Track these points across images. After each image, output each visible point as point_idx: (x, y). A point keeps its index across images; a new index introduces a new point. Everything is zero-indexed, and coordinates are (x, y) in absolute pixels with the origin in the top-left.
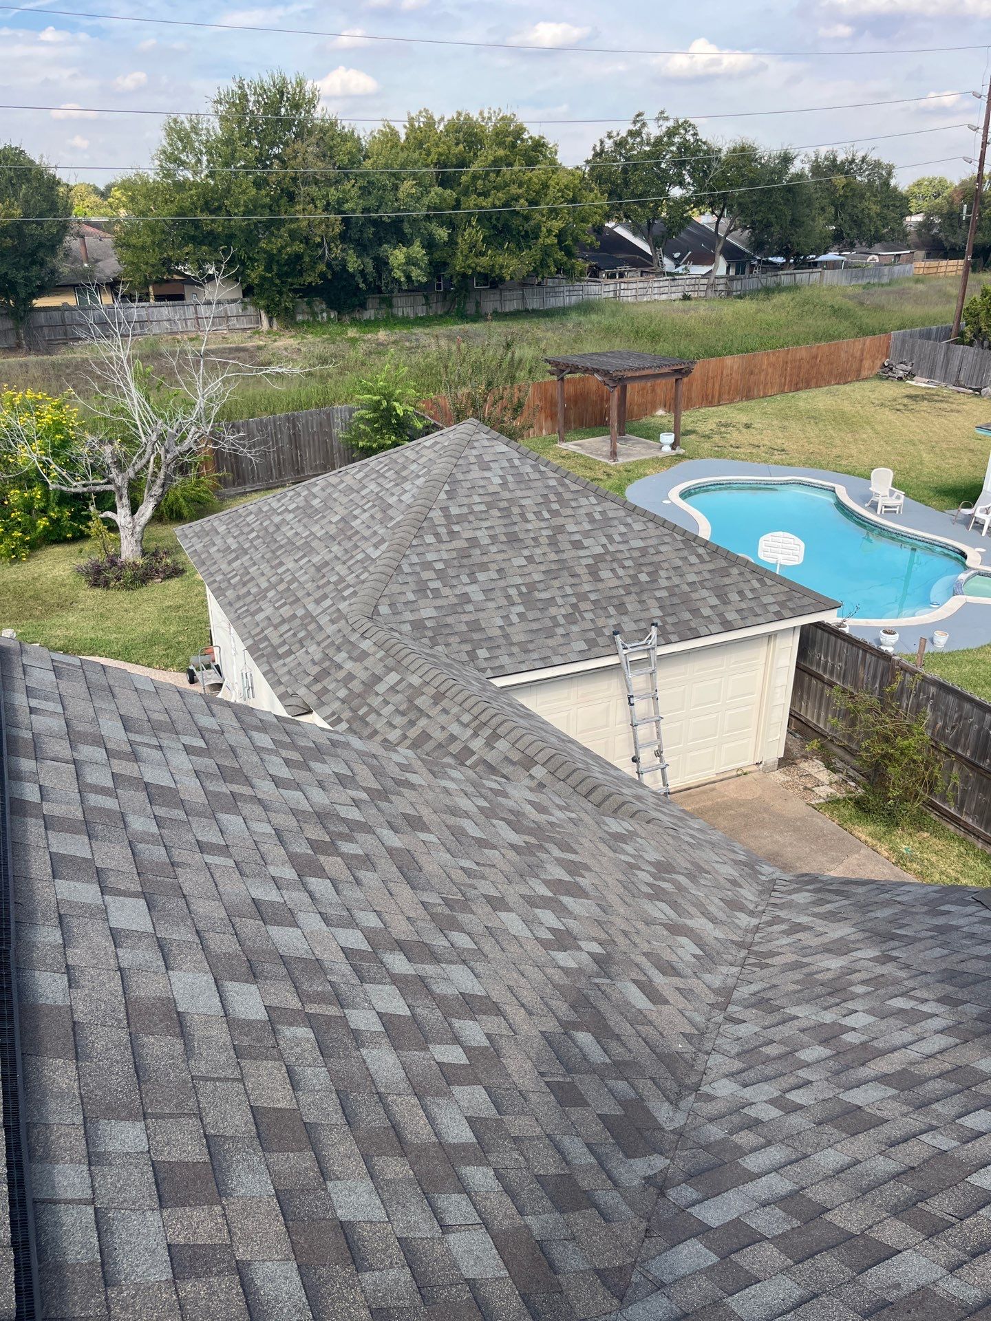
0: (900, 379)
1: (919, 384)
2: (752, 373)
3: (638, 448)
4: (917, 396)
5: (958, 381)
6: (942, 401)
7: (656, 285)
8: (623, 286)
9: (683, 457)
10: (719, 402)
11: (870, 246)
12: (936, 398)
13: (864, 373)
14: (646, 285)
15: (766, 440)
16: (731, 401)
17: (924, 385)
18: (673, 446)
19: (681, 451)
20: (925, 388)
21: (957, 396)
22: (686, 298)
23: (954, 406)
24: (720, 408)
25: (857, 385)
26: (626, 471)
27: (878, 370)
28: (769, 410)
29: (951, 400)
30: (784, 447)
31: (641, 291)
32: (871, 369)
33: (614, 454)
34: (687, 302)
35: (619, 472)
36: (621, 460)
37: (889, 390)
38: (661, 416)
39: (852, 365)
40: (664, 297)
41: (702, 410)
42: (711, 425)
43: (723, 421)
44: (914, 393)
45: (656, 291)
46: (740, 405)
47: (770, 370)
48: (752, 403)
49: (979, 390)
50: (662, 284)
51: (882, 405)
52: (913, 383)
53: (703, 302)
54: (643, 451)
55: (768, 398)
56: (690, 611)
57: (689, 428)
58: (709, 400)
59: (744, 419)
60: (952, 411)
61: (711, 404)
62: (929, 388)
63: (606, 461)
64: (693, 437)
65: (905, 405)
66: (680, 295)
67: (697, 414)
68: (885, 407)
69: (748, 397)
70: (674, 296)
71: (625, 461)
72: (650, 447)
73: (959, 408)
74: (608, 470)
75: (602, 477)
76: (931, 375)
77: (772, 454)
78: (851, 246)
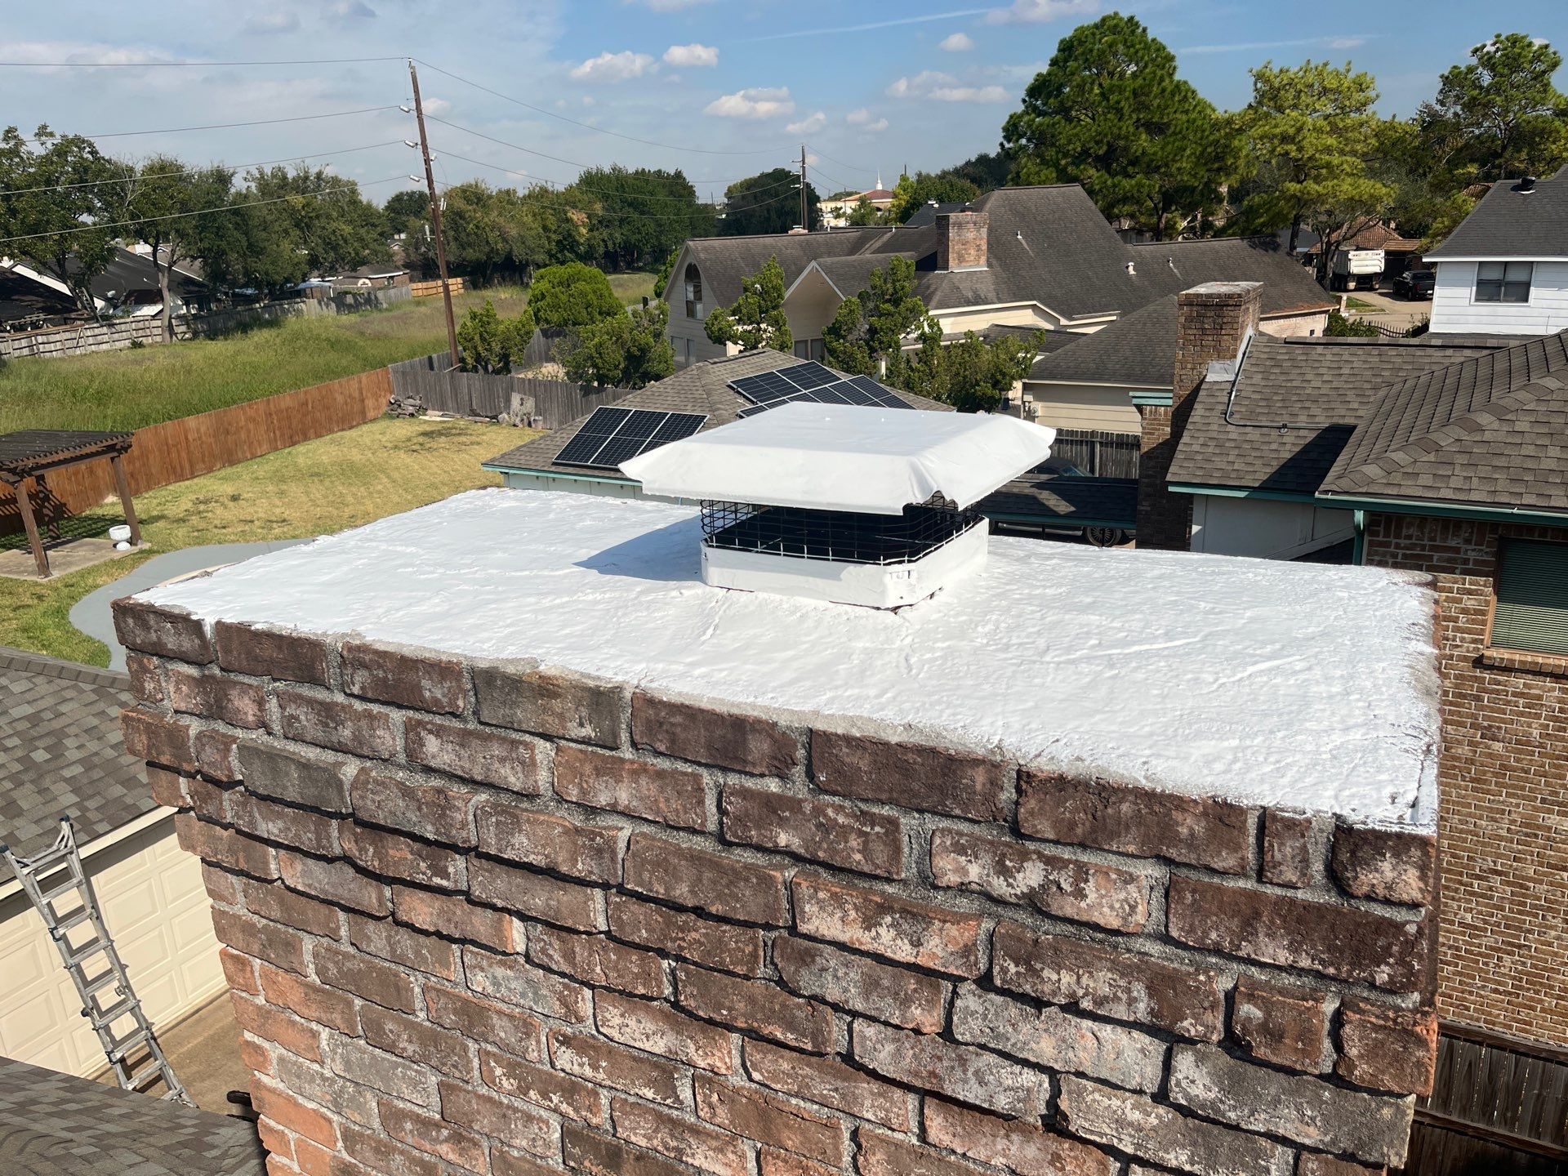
0: (412, 415)
1: (434, 419)
2: (228, 432)
3: (81, 552)
4: (432, 432)
5: (472, 410)
6: (459, 434)
7: (89, 333)
8: (40, 340)
9: (150, 552)
10: (192, 473)
11: (354, 270)
12: (454, 431)
13: (371, 414)
14: (74, 335)
15: (261, 510)
16: (210, 470)
17: (439, 419)
18: (131, 541)
19: (146, 546)
20: (441, 422)
21: (476, 427)
22: (136, 345)
23: (474, 438)
24: (196, 480)
25: (365, 428)
26: (66, 586)
27: (385, 409)
28: (261, 474)
29: (469, 432)
30: (285, 516)
31: (69, 344)
32: (377, 408)
33: (44, 568)
34: (139, 351)
35: (57, 589)
36: (56, 574)
37: (402, 429)
38: (113, 504)
39: (352, 407)
40: (104, 347)
41: (170, 487)
42: (186, 504)
43: (201, 498)
44: (428, 428)
45: (91, 341)
46: (223, 473)
47: (251, 426)
48: (238, 468)
49: (495, 417)
50: (97, 331)
51: (396, 447)
52: (427, 418)
53: (161, 349)
54: (89, 555)
55: (257, 460)
56: (122, 784)
57: (155, 513)
58: (177, 473)
59: (229, 489)
60: (472, 443)
61: (181, 478)
62: (444, 422)
63: (34, 578)
64: (161, 524)
65: (421, 445)
66: (127, 343)
67: (164, 493)
68: (400, 449)
69: (232, 462)
70: (118, 345)
71: (63, 573)
72: (99, 548)
73: (478, 440)
74: (38, 590)
75: (30, 602)
76: (442, 407)
77: (271, 528)
78: (332, 271)
